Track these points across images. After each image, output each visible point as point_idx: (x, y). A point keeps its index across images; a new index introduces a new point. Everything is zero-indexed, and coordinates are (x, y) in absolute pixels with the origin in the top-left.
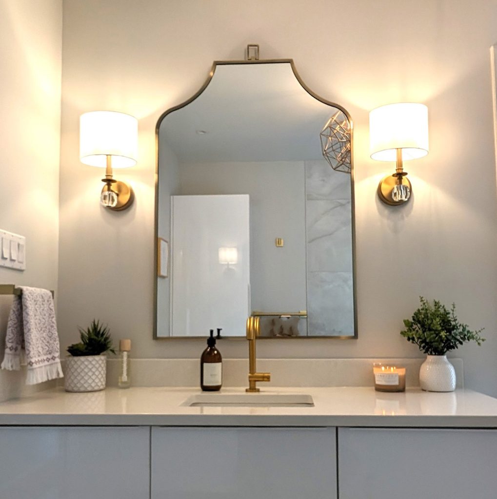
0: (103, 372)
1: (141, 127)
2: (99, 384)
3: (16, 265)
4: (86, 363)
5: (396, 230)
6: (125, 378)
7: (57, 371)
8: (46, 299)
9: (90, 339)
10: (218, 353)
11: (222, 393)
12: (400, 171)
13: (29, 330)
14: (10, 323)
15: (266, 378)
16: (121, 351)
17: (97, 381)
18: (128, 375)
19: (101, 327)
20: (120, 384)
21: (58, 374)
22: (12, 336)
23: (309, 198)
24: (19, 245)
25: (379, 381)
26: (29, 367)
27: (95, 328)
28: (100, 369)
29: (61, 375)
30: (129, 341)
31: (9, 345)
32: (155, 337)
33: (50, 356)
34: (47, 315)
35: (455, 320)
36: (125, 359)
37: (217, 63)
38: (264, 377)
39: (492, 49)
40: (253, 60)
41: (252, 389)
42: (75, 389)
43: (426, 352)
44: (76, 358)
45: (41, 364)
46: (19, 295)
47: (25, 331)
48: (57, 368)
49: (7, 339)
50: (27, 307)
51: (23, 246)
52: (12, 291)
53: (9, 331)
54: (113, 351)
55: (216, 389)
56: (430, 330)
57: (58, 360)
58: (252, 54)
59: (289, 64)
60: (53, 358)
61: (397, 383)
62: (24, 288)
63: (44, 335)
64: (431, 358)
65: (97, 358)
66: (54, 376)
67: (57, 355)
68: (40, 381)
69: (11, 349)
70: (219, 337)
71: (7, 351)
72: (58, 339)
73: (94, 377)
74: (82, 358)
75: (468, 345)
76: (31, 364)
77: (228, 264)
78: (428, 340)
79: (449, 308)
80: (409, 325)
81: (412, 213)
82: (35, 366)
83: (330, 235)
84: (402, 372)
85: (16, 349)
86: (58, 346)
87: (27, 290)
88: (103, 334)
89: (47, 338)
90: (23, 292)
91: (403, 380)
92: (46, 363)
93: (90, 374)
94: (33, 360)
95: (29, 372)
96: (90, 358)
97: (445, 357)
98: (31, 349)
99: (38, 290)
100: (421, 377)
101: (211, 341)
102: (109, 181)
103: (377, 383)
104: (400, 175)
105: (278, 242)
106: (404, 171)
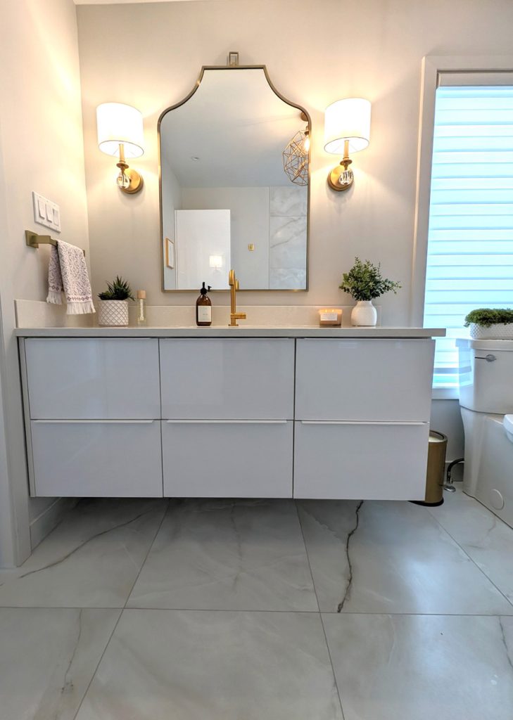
0: (126, 313)
1: (146, 125)
2: (124, 321)
3: (52, 226)
4: (113, 305)
5: (340, 211)
6: (142, 318)
7: (90, 307)
8: (78, 254)
9: (116, 290)
10: (209, 299)
11: (212, 327)
12: (347, 159)
13: (66, 273)
14: (50, 268)
15: (243, 317)
16: (139, 299)
17: (122, 318)
18: (144, 316)
19: (123, 281)
20: (139, 323)
21: (92, 310)
22: (53, 278)
23: (272, 215)
24: (54, 210)
25: (323, 319)
26: (68, 301)
27: (119, 282)
28: (123, 310)
29: (94, 311)
30: (144, 292)
31: (51, 284)
32: (163, 290)
33: (84, 297)
34: (80, 266)
35: (379, 276)
36: (142, 304)
37: (205, 68)
38: (241, 316)
39: (424, 58)
40: (234, 66)
41: (233, 324)
42: (106, 324)
43: (358, 299)
44: (105, 301)
45: (77, 301)
46: (56, 246)
47: (63, 274)
48: (90, 306)
49: (49, 280)
50: (62, 256)
51: (57, 212)
52: (49, 241)
53: (50, 274)
54: (133, 298)
55: (208, 324)
56: (361, 281)
57: (90, 300)
58: (233, 60)
59: (262, 70)
60: (87, 298)
61: (336, 319)
62: (59, 241)
63: (79, 280)
64: (360, 303)
65: (121, 302)
66: (89, 311)
67: (90, 296)
68: (77, 313)
69: (53, 287)
70: (209, 290)
71: (50, 289)
72: (89, 285)
73: (119, 316)
74: (110, 302)
75: (387, 294)
76: (69, 299)
77: (216, 268)
78: (360, 289)
79: (376, 265)
80: (347, 279)
81: (353, 197)
82: (72, 300)
83: (286, 242)
84: (339, 312)
85: (57, 289)
86: (90, 290)
87: (61, 243)
88: (125, 286)
89: (81, 283)
90: (59, 244)
91: (340, 317)
92: (82, 301)
93: (117, 313)
94: (71, 296)
95: (68, 305)
96: (116, 302)
97: (370, 302)
98: (68, 288)
99: (71, 246)
100: (352, 317)
101: (203, 291)
102: (122, 166)
103: (322, 320)
104: (346, 163)
105: (250, 247)
106: (350, 159)
